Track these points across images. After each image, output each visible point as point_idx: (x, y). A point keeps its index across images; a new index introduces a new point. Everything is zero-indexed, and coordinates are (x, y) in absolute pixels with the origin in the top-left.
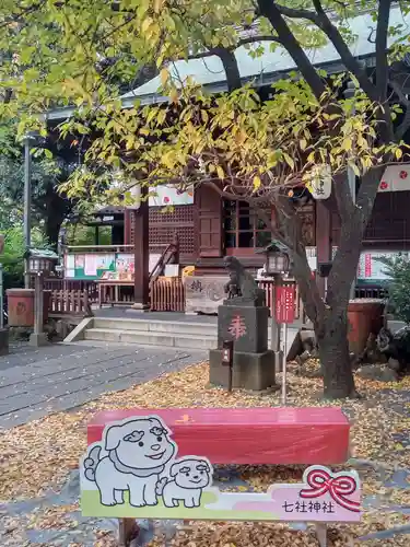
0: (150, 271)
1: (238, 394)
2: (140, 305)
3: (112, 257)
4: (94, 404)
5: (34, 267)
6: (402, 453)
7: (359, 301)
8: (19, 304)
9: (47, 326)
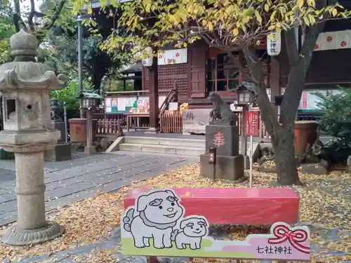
0: (159, 107)
1: (219, 182)
2: (154, 129)
3: (135, 99)
4: (127, 188)
5: (86, 104)
6: (333, 218)
7: (300, 122)
8: (77, 128)
9: (95, 142)
